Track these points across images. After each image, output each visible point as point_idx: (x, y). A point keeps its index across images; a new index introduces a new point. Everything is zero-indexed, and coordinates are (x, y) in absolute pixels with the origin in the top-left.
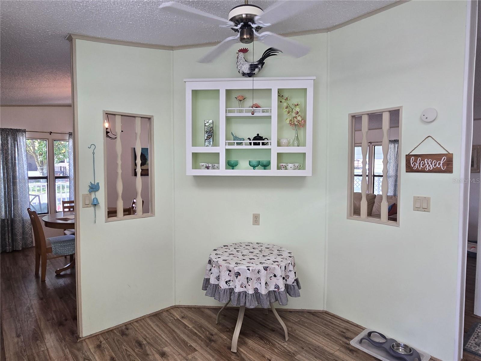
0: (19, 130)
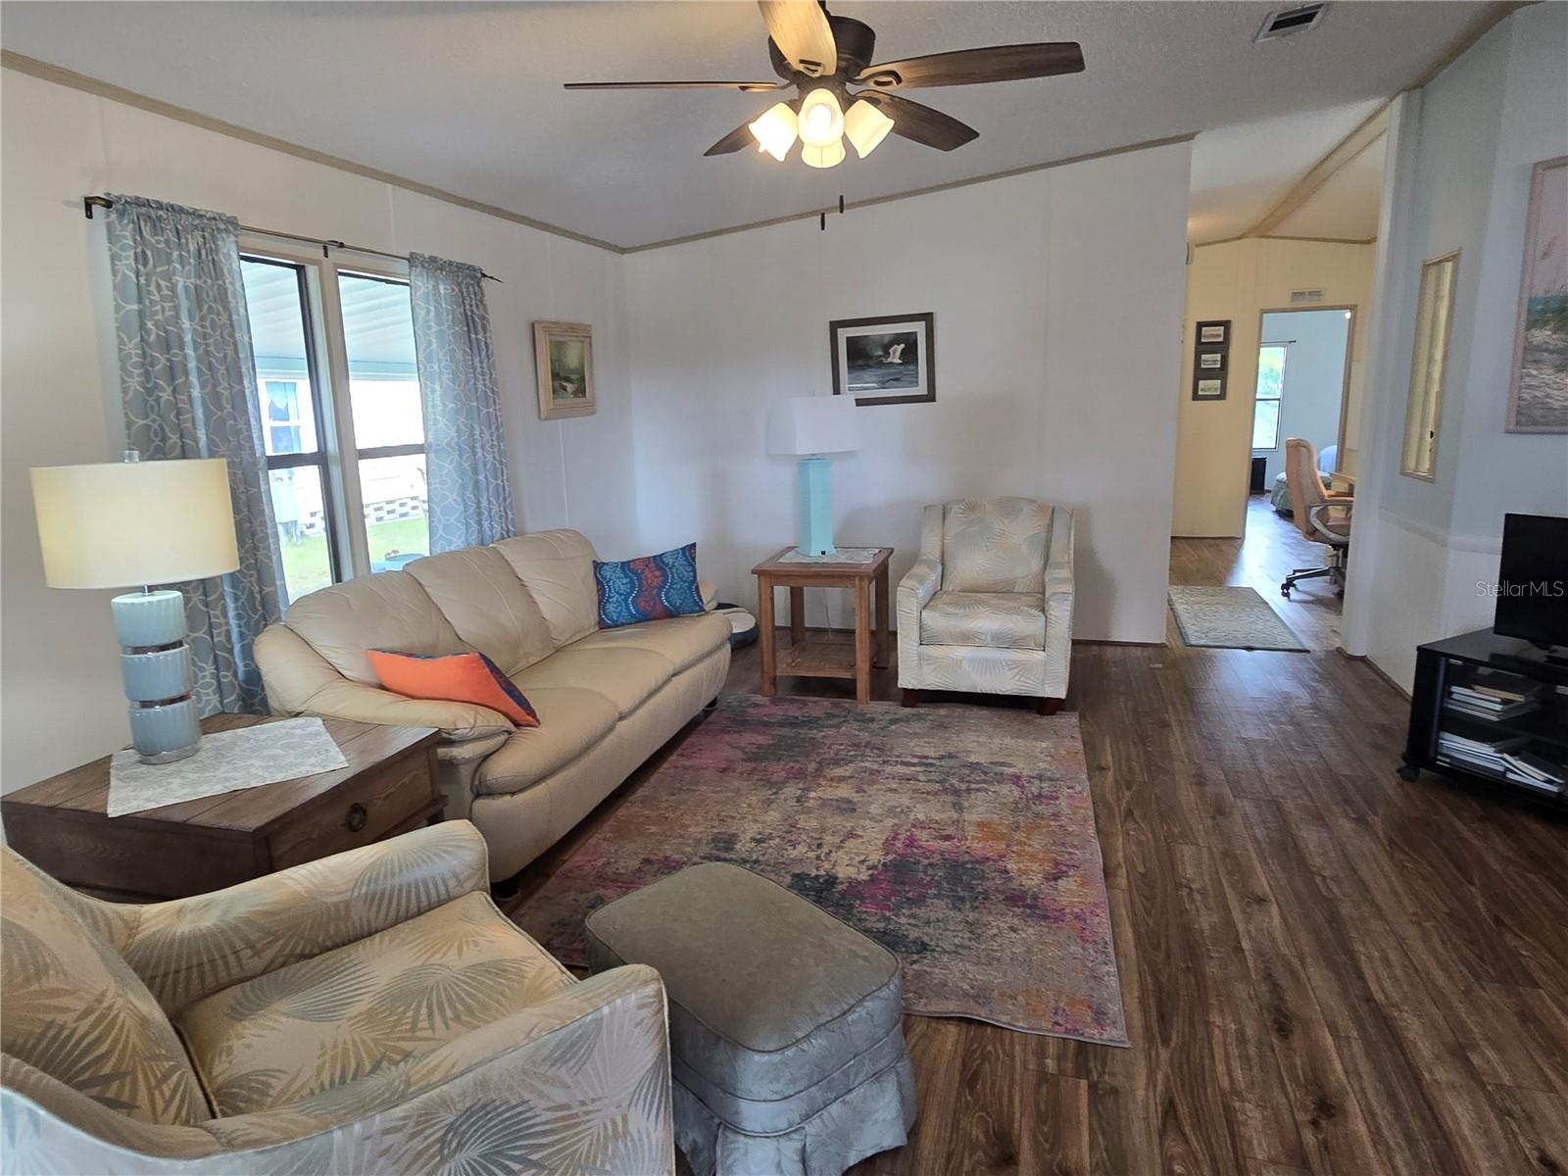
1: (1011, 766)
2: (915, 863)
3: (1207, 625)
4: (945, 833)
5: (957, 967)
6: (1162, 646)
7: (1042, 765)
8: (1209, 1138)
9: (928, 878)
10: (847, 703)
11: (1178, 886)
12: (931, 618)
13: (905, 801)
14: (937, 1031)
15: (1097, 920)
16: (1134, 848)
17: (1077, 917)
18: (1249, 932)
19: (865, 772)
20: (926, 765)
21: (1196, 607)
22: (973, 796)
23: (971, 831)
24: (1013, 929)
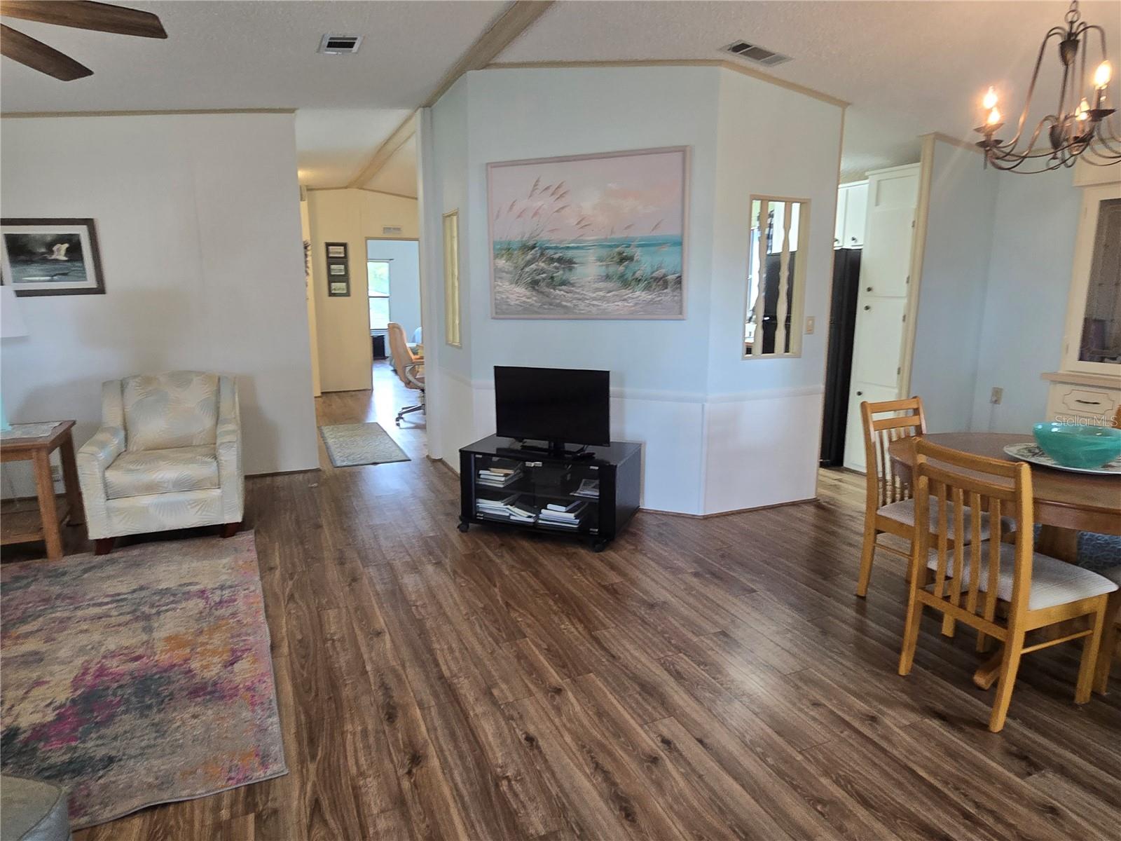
1: (197, 584)
2: (103, 690)
3: (349, 451)
4: (133, 655)
5: (141, 767)
6: (318, 470)
7: (224, 577)
8: (343, 816)
9: (118, 699)
10: (37, 563)
11: (325, 641)
12: (114, 476)
13: (96, 637)
14: (121, 830)
15: (264, 685)
16: (294, 623)
17: (248, 689)
18: (371, 658)
19: (54, 622)
20: (118, 601)
21: (341, 439)
22: (162, 616)
23: (159, 646)
24: (195, 717)
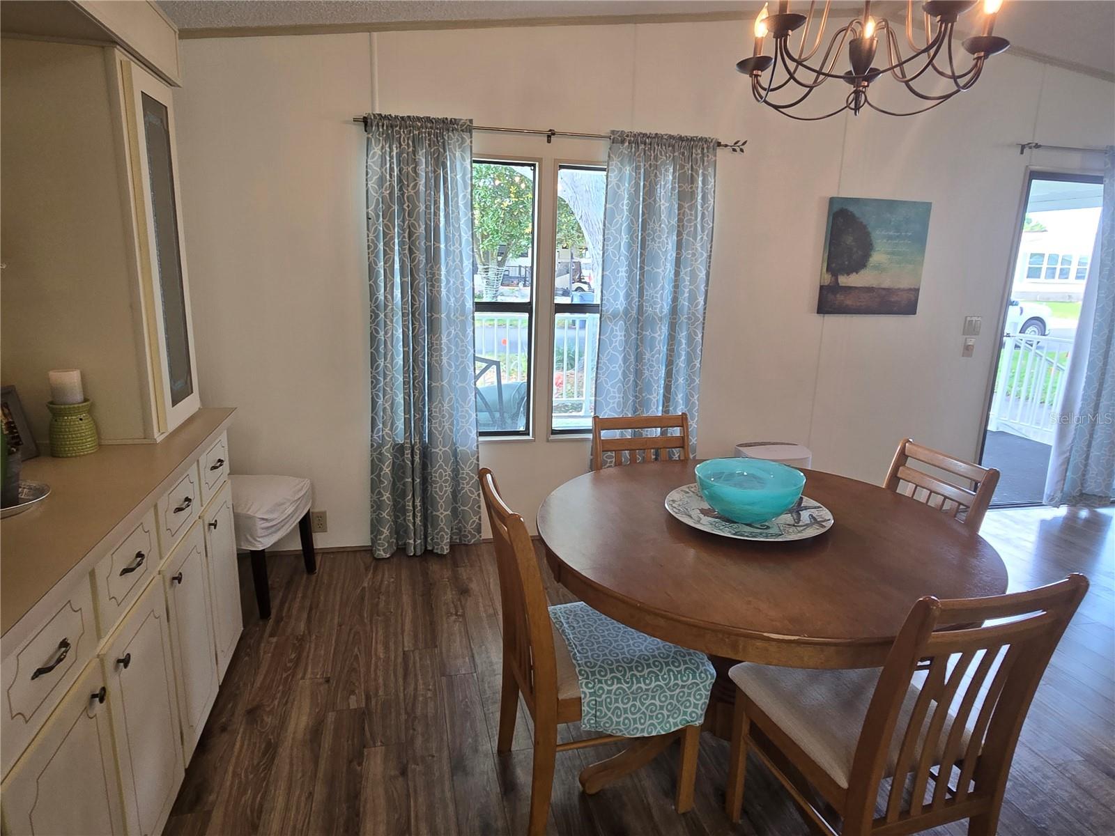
0: (454, 122)
